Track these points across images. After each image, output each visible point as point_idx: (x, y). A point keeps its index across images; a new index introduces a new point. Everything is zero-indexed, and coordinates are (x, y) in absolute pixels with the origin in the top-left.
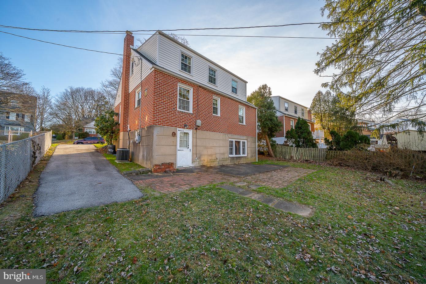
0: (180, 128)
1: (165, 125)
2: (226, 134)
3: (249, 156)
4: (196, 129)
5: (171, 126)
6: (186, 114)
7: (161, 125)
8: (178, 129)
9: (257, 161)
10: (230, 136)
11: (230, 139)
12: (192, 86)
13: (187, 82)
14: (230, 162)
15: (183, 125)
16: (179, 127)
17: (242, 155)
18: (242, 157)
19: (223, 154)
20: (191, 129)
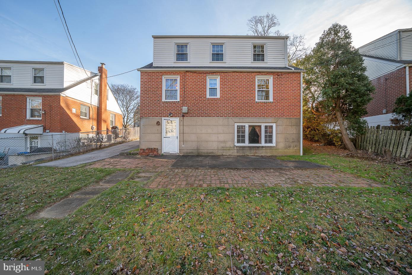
0: (165, 117)
1: (150, 116)
2: (229, 118)
3: (281, 145)
4: (183, 116)
5: (156, 116)
6: (171, 103)
7: (147, 116)
8: (163, 118)
9: (301, 154)
10: (237, 119)
11: (237, 123)
12: (177, 74)
13: (171, 72)
14: (237, 153)
15: (168, 114)
16: (163, 117)
17: (263, 144)
18: (263, 147)
19: (224, 142)
20: (177, 117)
